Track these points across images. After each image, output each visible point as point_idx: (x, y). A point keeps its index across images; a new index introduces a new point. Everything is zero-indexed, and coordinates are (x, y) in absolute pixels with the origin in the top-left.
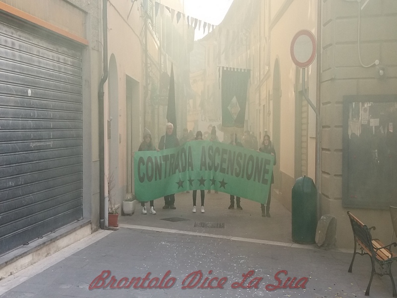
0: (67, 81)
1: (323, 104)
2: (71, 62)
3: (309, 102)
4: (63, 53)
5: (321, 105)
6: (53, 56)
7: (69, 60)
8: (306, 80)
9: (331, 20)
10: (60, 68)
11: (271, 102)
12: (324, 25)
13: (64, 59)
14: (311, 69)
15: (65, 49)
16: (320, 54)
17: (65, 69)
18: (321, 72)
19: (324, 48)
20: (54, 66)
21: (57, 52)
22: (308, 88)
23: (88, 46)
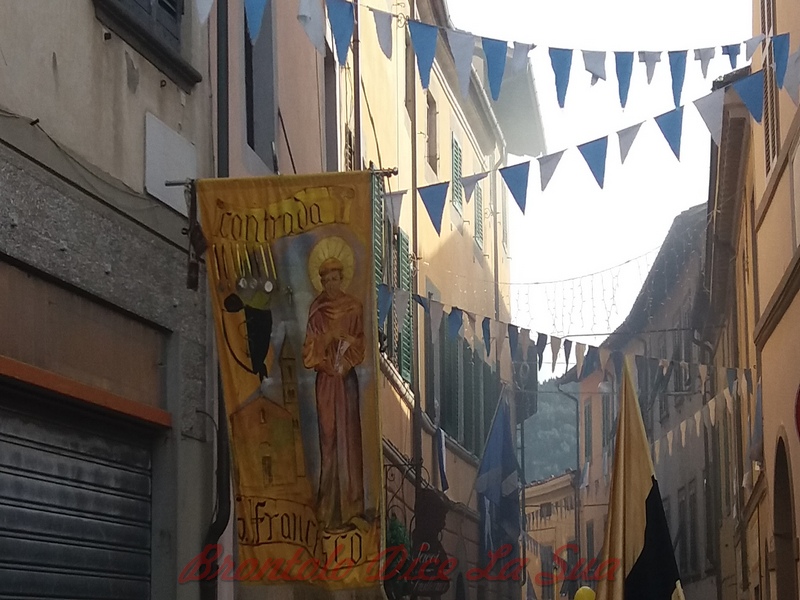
0: (104, 539)
2: (117, 480)
4: (91, 456)
6: (61, 467)
7: (112, 474)
10: (82, 499)
13: (97, 474)
15: (100, 444)
17: (99, 502)
20: (64, 495)
21: (75, 453)
23: (169, 428)
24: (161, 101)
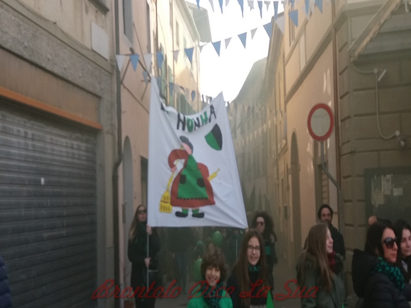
1: (344, 178)
2: (84, 147)
3: (329, 176)
5: (342, 179)
6: (66, 143)
7: (83, 145)
8: (325, 153)
9: (347, 93)
11: (290, 177)
12: (341, 98)
14: (330, 143)
16: (338, 127)
18: (340, 145)
19: (342, 121)
22: (328, 161)
23: (102, 130)
24: (96, 17)
